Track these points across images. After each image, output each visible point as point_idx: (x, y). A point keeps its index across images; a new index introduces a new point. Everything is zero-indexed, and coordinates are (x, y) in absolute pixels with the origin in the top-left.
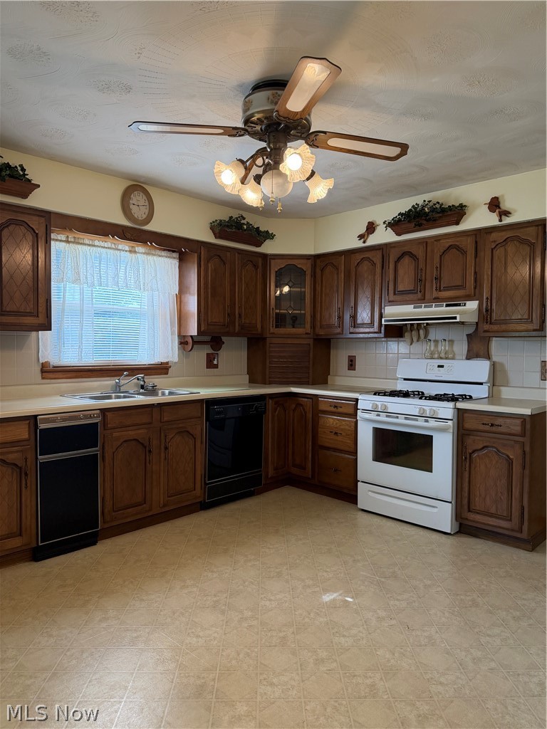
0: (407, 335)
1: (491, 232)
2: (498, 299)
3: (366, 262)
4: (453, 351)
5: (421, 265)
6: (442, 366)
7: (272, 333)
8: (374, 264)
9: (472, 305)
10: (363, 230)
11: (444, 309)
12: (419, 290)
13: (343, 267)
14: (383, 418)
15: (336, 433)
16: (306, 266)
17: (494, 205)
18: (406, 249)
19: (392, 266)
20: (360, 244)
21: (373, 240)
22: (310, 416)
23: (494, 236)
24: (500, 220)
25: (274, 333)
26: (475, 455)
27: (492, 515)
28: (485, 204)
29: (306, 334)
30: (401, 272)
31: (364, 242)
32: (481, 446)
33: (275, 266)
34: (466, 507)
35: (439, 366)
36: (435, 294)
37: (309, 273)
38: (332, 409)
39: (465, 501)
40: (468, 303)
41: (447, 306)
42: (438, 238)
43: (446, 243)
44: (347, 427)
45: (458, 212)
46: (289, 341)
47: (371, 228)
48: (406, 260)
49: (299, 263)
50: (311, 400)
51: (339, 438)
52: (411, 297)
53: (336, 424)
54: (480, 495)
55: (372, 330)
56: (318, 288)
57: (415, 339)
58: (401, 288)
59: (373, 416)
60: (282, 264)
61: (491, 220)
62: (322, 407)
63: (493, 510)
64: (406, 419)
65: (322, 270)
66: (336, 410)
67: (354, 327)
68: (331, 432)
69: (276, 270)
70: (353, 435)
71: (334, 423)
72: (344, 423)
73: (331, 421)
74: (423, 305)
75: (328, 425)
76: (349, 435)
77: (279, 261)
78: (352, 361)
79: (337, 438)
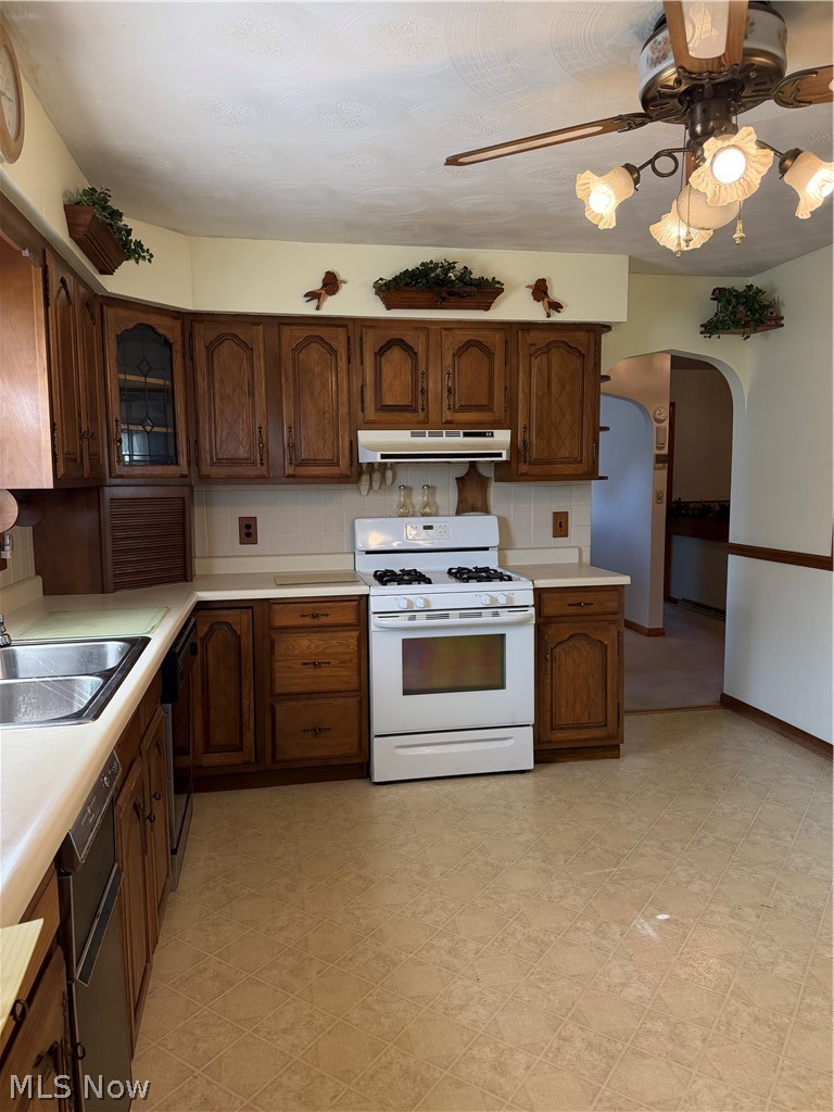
0: (365, 478)
1: (528, 331)
2: (540, 430)
3: (315, 346)
5: (422, 367)
6: (430, 527)
7: (118, 477)
8: (333, 352)
9: (502, 437)
10: (317, 285)
11: (461, 439)
12: (420, 407)
13: (261, 347)
14: (421, 621)
15: (319, 665)
16: (173, 332)
17: (540, 290)
18: (395, 334)
19: (369, 359)
20: (308, 309)
21: (333, 307)
22: (247, 642)
23: (534, 335)
24: (549, 316)
25: (122, 477)
26: (557, 650)
27: (581, 727)
28: (528, 287)
30: (387, 373)
31: (318, 308)
32: (567, 636)
33: (116, 322)
34: (548, 725)
35: (425, 528)
36: (448, 415)
37: (177, 347)
38: (308, 621)
39: (548, 718)
40: (495, 432)
41: (466, 435)
42: (448, 326)
43: (464, 336)
44: (342, 649)
45: (486, 291)
46: (148, 493)
47: (331, 283)
48: (396, 354)
49: (161, 324)
50: (250, 611)
51: (324, 672)
52: (408, 416)
53: (316, 647)
54: (567, 703)
56: (202, 384)
57: (376, 485)
58: (388, 400)
59: (402, 621)
60: (131, 320)
61: (535, 312)
62: (282, 619)
63: (584, 719)
65: (211, 348)
66: (315, 622)
67: (296, 465)
68: (304, 664)
69: (119, 333)
70: (355, 660)
71: (313, 646)
72: (334, 642)
73: (305, 644)
74: (427, 432)
75: (297, 652)
76: (344, 662)
77: (123, 313)
78: (248, 527)
79: (319, 672)
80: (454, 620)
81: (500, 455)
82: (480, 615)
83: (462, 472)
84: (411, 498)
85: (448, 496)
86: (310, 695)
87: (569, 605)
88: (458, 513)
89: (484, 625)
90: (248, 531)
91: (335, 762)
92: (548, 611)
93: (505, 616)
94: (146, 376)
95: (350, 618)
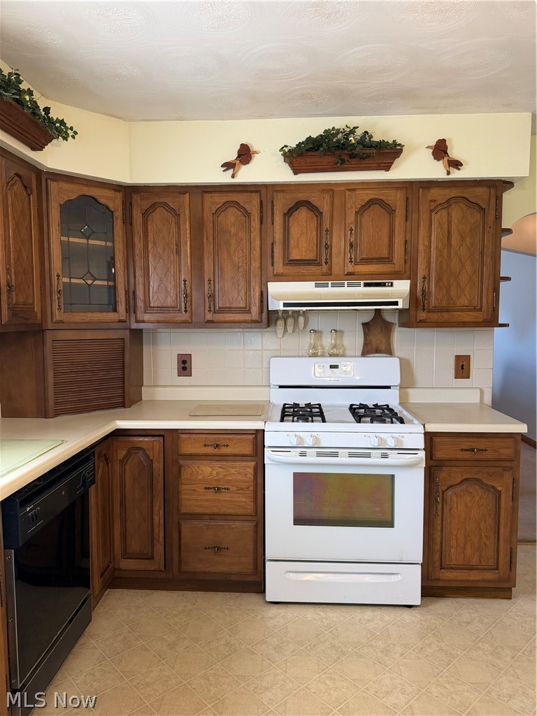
0: (281, 323)
1: (429, 188)
2: (439, 279)
3: (232, 210)
4: (343, 345)
5: (326, 225)
6: (336, 367)
7: (58, 322)
8: (247, 214)
9: (401, 288)
10: (232, 156)
11: (363, 289)
12: (324, 261)
13: (187, 212)
14: (312, 457)
15: (218, 490)
16: (114, 202)
17: (440, 150)
18: (302, 196)
19: (278, 220)
20: (225, 178)
21: (247, 175)
22: (158, 466)
23: (435, 193)
24: (448, 173)
25: (62, 322)
26: (449, 493)
27: (471, 568)
28: (428, 147)
29: (120, 321)
30: (295, 230)
31: (233, 176)
32: (460, 480)
33: (58, 195)
34: (438, 564)
35: (332, 367)
36: (350, 268)
37: (119, 214)
38: (210, 450)
39: (437, 557)
40: (395, 282)
41: (367, 285)
42: (351, 187)
43: (366, 196)
44: (240, 477)
45: (387, 153)
46: (89, 335)
47: (245, 154)
48: (303, 214)
49: (102, 195)
50: (161, 439)
51: (224, 496)
52: (313, 269)
53: (217, 473)
54: (458, 545)
55: (247, 317)
56: (139, 246)
57: (290, 329)
58: (295, 255)
60: (73, 192)
61: (436, 171)
62: (188, 448)
63: (475, 561)
64: (351, 455)
65: (146, 214)
66: (217, 451)
67: (215, 312)
68: (206, 488)
69: (62, 203)
70: (251, 488)
71: (215, 472)
72: (233, 471)
73: (207, 471)
74: (330, 282)
75: (201, 477)
76: (242, 489)
77: (66, 186)
78: (184, 362)
79: (218, 496)
80: (343, 459)
81: (396, 303)
82: (368, 456)
83: (368, 318)
84: (321, 341)
85: (355, 339)
86: (213, 516)
87: (462, 450)
88: (364, 354)
89: (374, 465)
90: (185, 366)
91: (234, 578)
92: (439, 455)
93: (394, 458)
94: (88, 239)
95: (247, 449)
